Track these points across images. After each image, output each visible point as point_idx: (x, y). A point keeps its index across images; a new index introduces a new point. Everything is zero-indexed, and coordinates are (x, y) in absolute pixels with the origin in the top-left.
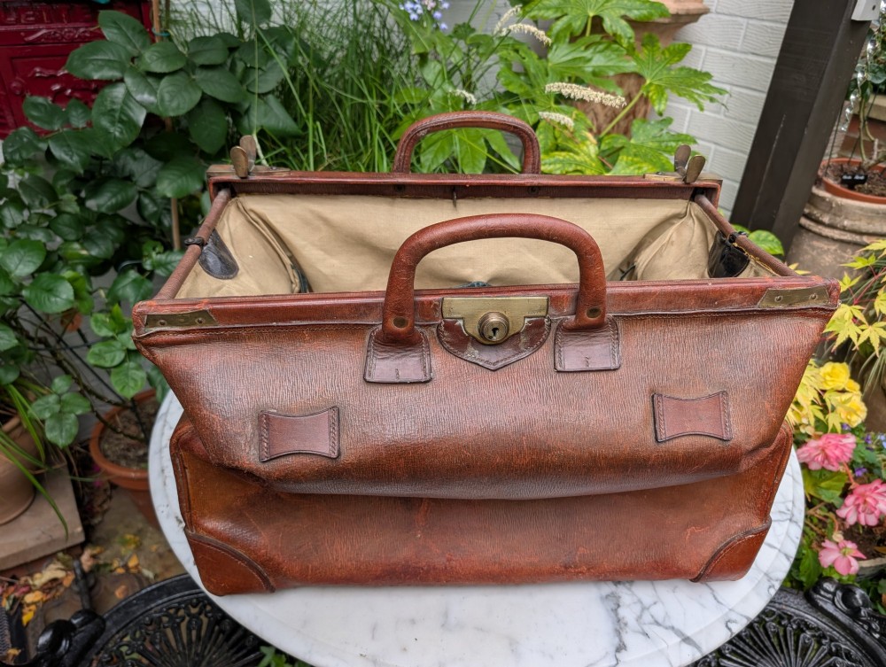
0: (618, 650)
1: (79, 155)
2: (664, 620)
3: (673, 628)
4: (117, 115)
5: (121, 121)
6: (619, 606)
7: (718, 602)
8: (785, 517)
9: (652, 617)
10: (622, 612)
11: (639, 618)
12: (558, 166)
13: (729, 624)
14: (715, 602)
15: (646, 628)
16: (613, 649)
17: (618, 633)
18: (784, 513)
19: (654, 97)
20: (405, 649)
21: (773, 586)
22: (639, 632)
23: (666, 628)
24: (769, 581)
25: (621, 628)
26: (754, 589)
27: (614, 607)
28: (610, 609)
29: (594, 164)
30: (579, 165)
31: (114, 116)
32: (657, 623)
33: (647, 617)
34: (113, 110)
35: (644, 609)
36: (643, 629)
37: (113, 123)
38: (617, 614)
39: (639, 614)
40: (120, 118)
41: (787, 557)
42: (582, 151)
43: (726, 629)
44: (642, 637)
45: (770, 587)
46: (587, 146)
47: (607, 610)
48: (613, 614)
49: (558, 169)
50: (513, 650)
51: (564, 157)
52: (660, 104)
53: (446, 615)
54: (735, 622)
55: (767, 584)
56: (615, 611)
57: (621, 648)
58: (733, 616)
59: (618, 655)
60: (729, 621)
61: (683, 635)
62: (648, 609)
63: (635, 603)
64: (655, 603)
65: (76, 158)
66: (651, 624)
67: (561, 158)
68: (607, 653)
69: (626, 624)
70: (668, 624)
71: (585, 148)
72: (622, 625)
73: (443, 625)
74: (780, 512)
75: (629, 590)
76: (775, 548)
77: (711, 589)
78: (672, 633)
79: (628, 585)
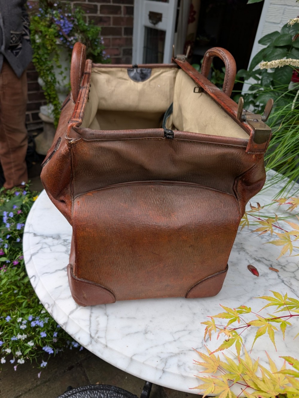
3: (37, 253)
9: (45, 248)
10: (51, 239)
13: (34, 277)
14: (45, 272)
16: (35, 232)
17: (42, 236)
21: (49, 307)
23: (38, 251)
24: (52, 304)
25: (43, 237)
27: (54, 237)
32: (41, 248)
33: (45, 246)
35: (50, 246)
36: (40, 243)
41: (66, 324)
44: (37, 242)
45: (49, 305)
47: (52, 235)
48: (50, 236)
54: (35, 281)
58: (37, 280)
59: (32, 234)
64: (51, 250)
69: (44, 239)
72: (44, 238)
75: (61, 244)
76: (70, 314)
77: (52, 273)
78: (35, 251)
79: (63, 244)
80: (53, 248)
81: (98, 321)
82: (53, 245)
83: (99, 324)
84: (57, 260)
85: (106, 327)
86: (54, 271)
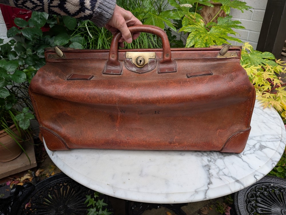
0: (209, 184)
1: (31, 35)
2: (228, 174)
3: (232, 177)
4: (39, 17)
5: (41, 19)
6: (210, 169)
7: (251, 168)
8: (278, 140)
9: (223, 173)
10: (211, 171)
11: (218, 173)
12: (190, 29)
13: (256, 176)
14: (249, 168)
15: (221, 177)
16: (207, 184)
17: (209, 178)
18: (278, 138)
19: (225, 10)
20: (124, 183)
21: (274, 164)
22: (218, 178)
23: (229, 177)
24: (272, 161)
26: (265, 164)
27: (208, 169)
28: (206, 170)
29: (203, 29)
30: (198, 29)
31: (38, 17)
32: (225, 175)
33: (221, 173)
34: (38, 15)
35: (220, 170)
36: (219, 177)
37: (38, 19)
38: (209, 172)
39: (218, 172)
40: (40, 17)
41: (280, 154)
42: (199, 25)
43: (254, 178)
44: (219, 180)
45: (273, 164)
46: (201, 23)
47: (205, 171)
48: (207, 172)
49: (190, 30)
50: (166, 184)
51: (192, 26)
52: (228, 11)
53: (142, 171)
54: (258, 175)
55: (272, 163)
56: (208, 171)
57: (210, 183)
58: (257, 173)
59: (209, 186)
60: (255, 175)
61: (236, 179)
62: (222, 170)
63: (216, 168)
64: (225, 168)
65: (30, 36)
66: (223, 175)
67: (191, 27)
68: (204, 185)
69: (212, 175)
70: (230, 175)
71: (200, 24)
72: (211, 176)
73: (140, 175)
74: (276, 138)
75: (214, 164)
76: (275, 150)
77: (248, 164)
78: (231, 178)
79: (214, 162)
80: (221, 167)
81: (270, 139)
82: (218, 168)
83: (272, 138)
84: (233, 163)
85: (272, 135)
86: (245, 163)
